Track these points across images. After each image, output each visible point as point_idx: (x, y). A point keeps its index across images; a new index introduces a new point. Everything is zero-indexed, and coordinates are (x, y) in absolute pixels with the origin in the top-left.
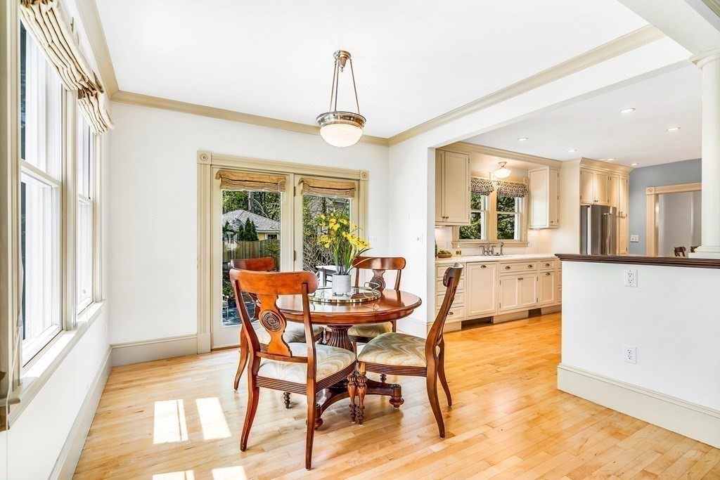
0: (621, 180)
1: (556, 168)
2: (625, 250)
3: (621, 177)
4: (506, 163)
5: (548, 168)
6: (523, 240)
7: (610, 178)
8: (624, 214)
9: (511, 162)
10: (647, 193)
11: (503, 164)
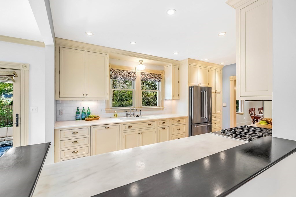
0: (216, 72)
1: (177, 65)
2: (220, 111)
3: (217, 71)
4: (143, 61)
5: (171, 64)
6: (161, 106)
7: (209, 71)
8: (219, 91)
9: (146, 61)
10: (230, 79)
11: (141, 62)
